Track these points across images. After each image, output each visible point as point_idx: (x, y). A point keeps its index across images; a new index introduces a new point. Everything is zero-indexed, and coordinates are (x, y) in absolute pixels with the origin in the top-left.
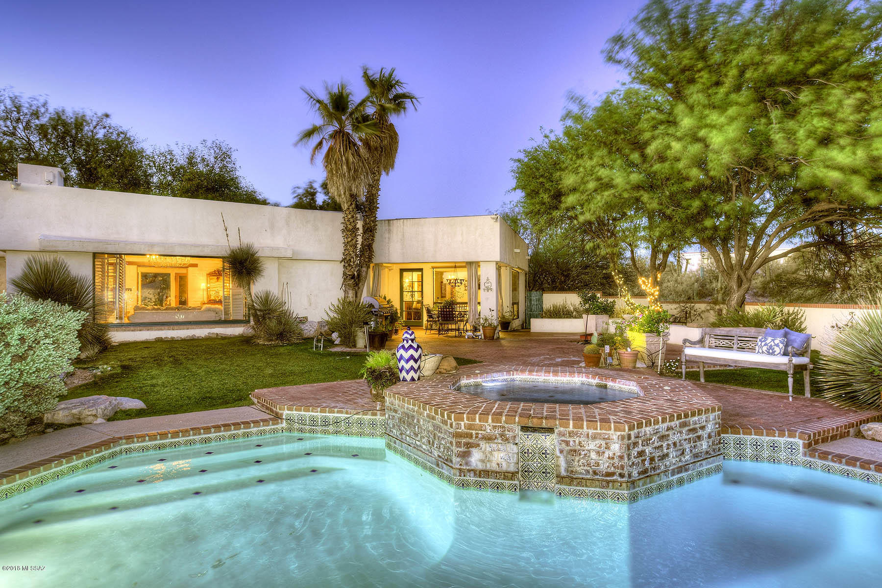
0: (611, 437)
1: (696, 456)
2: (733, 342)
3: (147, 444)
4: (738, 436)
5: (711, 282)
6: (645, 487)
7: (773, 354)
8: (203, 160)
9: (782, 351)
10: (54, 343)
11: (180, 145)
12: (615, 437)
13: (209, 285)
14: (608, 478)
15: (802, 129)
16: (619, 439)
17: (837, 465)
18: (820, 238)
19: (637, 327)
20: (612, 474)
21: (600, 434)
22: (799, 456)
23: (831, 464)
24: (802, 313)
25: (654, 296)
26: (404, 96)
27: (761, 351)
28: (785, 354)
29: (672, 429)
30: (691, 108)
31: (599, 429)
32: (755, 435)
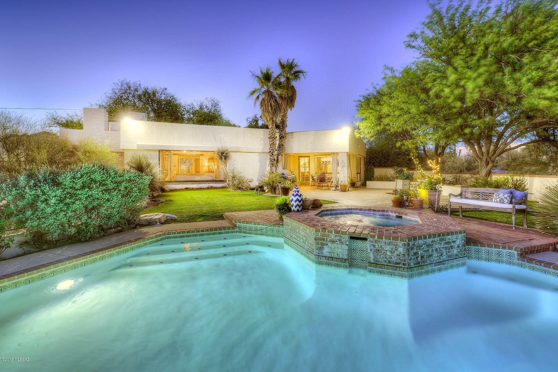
0: (398, 244)
1: (449, 256)
2: (479, 195)
3: (177, 235)
4: (477, 247)
5: (475, 162)
6: (418, 271)
7: (503, 203)
8: (206, 107)
9: (509, 201)
10: (138, 189)
11: (196, 100)
12: (400, 244)
13: (209, 164)
14: (397, 265)
15: (525, 77)
16: (402, 245)
17: (538, 267)
18: (539, 138)
19: (423, 187)
20: (399, 263)
21: (392, 242)
22: (515, 260)
23: (534, 266)
24: (525, 180)
25: (436, 170)
26: (299, 72)
27: (496, 201)
28: (511, 203)
29: (435, 241)
30: (456, 69)
31: (391, 239)
32: (487, 247)
